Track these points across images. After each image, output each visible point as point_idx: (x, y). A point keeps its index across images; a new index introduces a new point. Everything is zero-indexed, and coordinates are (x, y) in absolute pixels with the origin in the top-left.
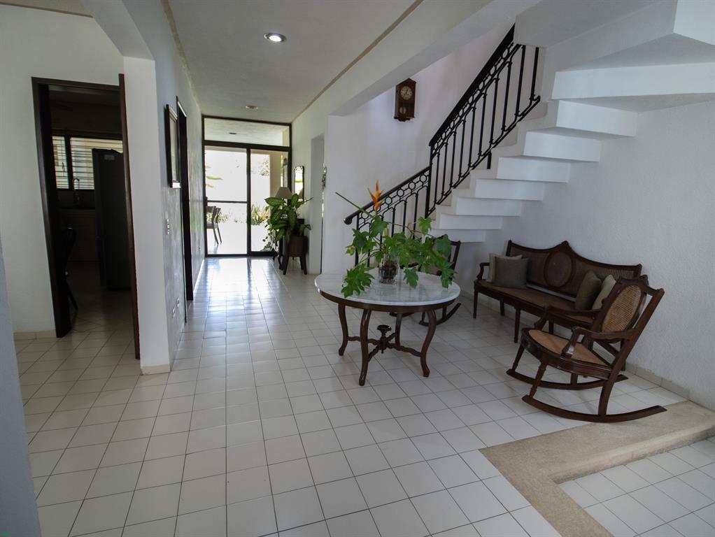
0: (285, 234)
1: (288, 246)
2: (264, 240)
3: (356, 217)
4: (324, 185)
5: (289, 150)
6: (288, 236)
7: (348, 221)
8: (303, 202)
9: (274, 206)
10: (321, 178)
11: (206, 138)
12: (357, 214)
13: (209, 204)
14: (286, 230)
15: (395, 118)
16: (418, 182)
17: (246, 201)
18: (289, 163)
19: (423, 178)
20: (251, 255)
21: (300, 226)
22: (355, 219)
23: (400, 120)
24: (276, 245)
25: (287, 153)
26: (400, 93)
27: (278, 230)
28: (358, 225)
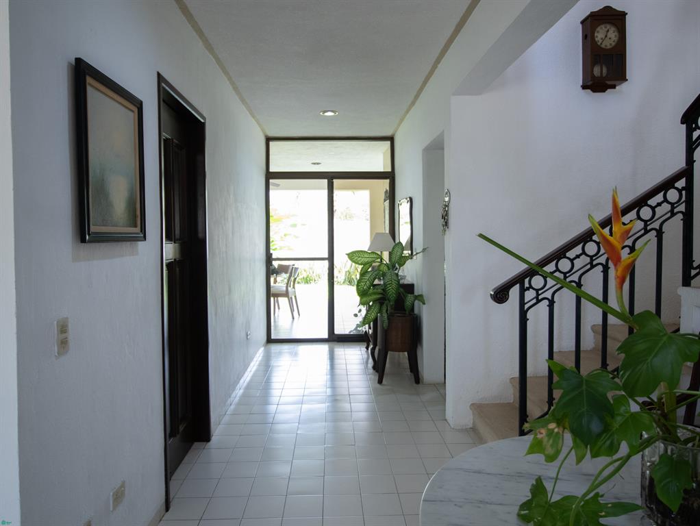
0: (380, 311)
1: (386, 333)
2: (356, 315)
3: (517, 286)
4: (446, 224)
5: (390, 176)
6: (385, 315)
7: (500, 295)
8: (411, 255)
9: (364, 264)
10: (440, 212)
11: (272, 169)
12: (519, 279)
13: (276, 264)
14: (381, 304)
15: (584, 87)
16: (659, 204)
17: (327, 256)
18: (391, 196)
19: (673, 195)
20: (335, 339)
21: (405, 297)
22: (514, 292)
23: (594, 91)
24: (370, 328)
25: (388, 181)
26: (593, 37)
27: (371, 304)
28: (522, 303)
